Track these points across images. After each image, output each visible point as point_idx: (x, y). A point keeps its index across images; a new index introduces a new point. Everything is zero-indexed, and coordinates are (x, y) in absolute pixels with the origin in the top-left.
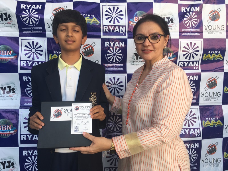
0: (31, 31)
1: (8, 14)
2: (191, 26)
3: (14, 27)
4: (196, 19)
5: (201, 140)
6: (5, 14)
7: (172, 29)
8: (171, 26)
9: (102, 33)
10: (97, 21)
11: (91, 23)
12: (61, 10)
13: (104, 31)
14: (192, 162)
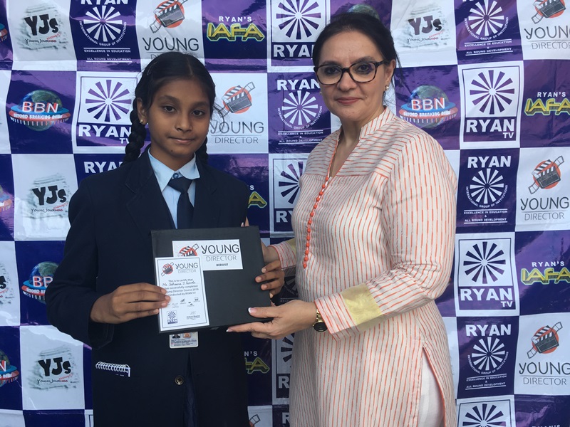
0: (106, 58)
1: (50, 18)
2: (487, 34)
3: (65, 48)
4: (502, 18)
5: (518, 317)
6: (44, 17)
7: (438, 43)
8: (436, 37)
9: (269, 61)
10: (258, 32)
11: (245, 38)
12: (175, 7)
13: (276, 55)
14: (494, 369)
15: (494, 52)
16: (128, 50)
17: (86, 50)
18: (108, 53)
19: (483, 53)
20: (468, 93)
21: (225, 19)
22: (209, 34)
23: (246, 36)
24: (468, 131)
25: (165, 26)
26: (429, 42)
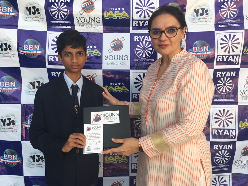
1: (36, 8)
2: (229, 17)
3: (43, 21)
4: (236, 10)
5: (236, 142)
6: (34, 7)
7: (206, 21)
8: (206, 18)
9: (131, 28)
10: (126, 15)
11: (121, 18)
12: (90, 4)
13: (134, 25)
14: (224, 163)
15: (232, 25)
16: (69, 22)
17: (52, 22)
18: (61, 24)
19: (226, 26)
20: (219, 44)
21: (112, 9)
22: (105, 16)
23: (121, 16)
24: (218, 61)
25: (86, 12)
26: (203, 20)
